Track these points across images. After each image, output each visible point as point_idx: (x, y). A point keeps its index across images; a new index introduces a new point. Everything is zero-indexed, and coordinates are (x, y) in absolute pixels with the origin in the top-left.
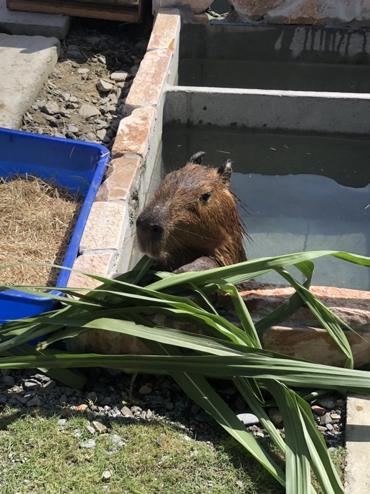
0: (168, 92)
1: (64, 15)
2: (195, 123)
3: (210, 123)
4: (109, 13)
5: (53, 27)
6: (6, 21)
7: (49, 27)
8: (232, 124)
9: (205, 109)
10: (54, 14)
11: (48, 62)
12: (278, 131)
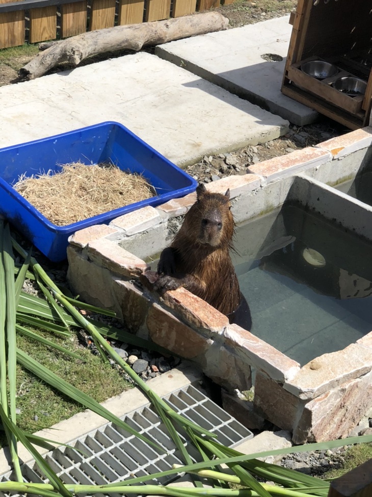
0: (298, 177)
1: (314, 110)
2: (310, 208)
3: (319, 212)
4: (344, 120)
5: (296, 114)
6: (269, 99)
7: (293, 113)
8: (333, 219)
9: (318, 199)
10: (308, 106)
11: (263, 134)
12: (362, 237)
